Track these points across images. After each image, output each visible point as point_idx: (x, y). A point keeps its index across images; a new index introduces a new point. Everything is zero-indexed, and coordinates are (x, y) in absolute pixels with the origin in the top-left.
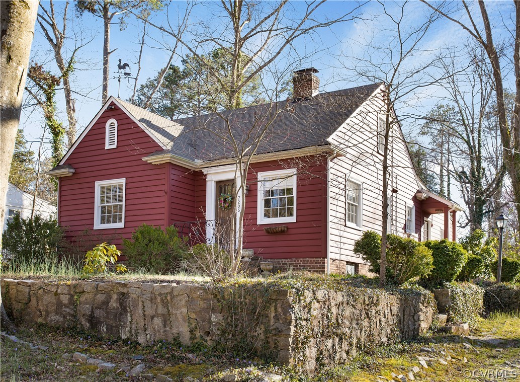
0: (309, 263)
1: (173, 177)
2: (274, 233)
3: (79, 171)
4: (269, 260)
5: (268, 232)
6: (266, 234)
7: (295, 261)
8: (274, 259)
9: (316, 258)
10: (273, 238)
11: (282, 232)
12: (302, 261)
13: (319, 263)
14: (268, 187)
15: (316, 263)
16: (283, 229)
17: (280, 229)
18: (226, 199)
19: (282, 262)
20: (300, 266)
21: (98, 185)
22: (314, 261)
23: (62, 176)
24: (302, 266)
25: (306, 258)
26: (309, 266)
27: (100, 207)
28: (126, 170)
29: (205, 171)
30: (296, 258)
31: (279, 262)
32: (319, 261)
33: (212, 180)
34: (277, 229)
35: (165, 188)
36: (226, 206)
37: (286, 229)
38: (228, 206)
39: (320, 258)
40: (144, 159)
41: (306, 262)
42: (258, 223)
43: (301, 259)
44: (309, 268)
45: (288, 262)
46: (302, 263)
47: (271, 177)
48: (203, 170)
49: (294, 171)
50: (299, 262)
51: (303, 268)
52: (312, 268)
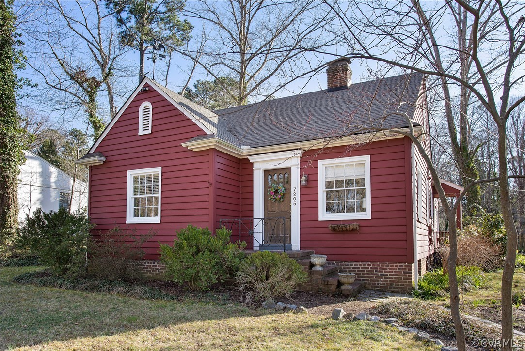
0: (389, 268)
1: (218, 166)
2: (343, 231)
3: (110, 159)
4: (335, 262)
5: (334, 230)
6: (331, 232)
7: (370, 265)
8: (342, 262)
9: (399, 263)
10: (340, 236)
11: (354, 230)
12: (379, 266)
13: (403, 269)
14: (333, 176)
15: (399, 269)
16: (355, 227)
17: (351, 228)
18: (277, 190)
19: (352, 265)
20: (376, 271)
21: (131, 174)
22: (396, 266)
23: (92, 165)
24: (380, 271)
25: (384, 262)
26: (389, 272)
27: (133, 199)
28: (162, 157)
29: (252, 160)
30: (372, 262)
31: (348, 265)
32: (404, 267)
33: (260, 169)
34: (348, 227)
35: (209, 178)
36: (278, 198)
37: (358, 227)
38: (280, 199)
39: (405, 263)
40: (184, 145)
41: (385, 267)
42: (320, 219)
43: (378, 264)
44: (390, 275)
45: (360, 265)
46: (380, 268)
47: (335, 165)
48: (250, 158)
49: (367, 159)
50: (376, 267)
51: (381, 275)
52: (394, 275)
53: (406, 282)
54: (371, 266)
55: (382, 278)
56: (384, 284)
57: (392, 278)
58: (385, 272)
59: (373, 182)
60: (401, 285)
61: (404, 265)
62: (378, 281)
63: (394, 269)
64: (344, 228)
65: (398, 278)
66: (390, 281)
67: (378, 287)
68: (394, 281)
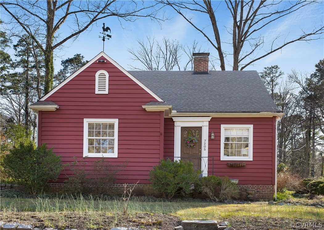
0: (262, 188)
2: (237, 167)
5: (232, 166)
7: (251, 186)
9: (267, 185)
11: (243, 167)
12: (256, 187)
13: (269, 188)
15: (267, 188)
18: (192, 140)
19: (240, 186)
21: (87, 122)
24: (256, 190)
25: (259, 185)
26: (262, 190)
29: (175, 119)
30: (252, 185)
31: (238, 186)
32: (270, 187)
34: (241, 165)
36: (192, 145)
37: (245, 165)
38: (194, 146)
39: (270, 185)
40: (144, 107)
41: (259, 187)
42: (222, 159)
43: (256, 185)
44: (262, 192)
45: (245, 186)
46: (256, 188)
47: (231, 128)
48: (173, 118)
49: (251, 127)
50: (254, 187)
51: (257, 192)
52: (264, 192)
53: (271, 195)
54: (252, 187)
55: (257, 193)
56: (259, 197)
57: (263, 193)
58: (259, 190)
59: (254, 140)
60: (268, 197)
61: (270, 186)
62: (255, 195)
63: (264, 188)
64: (238, 165)
65: (266, 193)
66: (262, 195)
67: (255, 198)
68: (264, 195)
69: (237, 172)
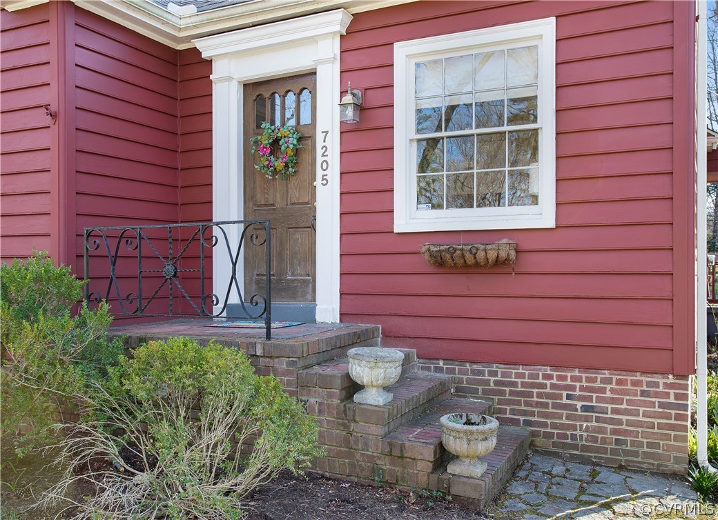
0: (612, 390)
1: (83, 57)
2: (466, 265)
4: (441, 363)
5: (440, 263)
6: (433, 269)
7: (549, 377)
8: (463, 362)
9: (644, 373)
10: (458, 283)
11: (500, 265)
12: (579, 379)
13: (657, 395)
14: (436, 94)
15: (643, 393)
16: (503, 254)
17: (492, 255)
18: (276, 142)
19: (494, 374)
20: (569, 397)
22: (635, 383)
24: (581, 398)
25: (597, 369)
26: (613, 401)
29: (207, 48)
30: (556, 367)
31: (481, 373)
32: (661, 389)
33: (229, 79)
34: (481, 254)
35: (49, 96)
36: (279, 164)
37: (513, 253)
38: (287, 166)
39: (664, 374)
41: (598, 385)
42: (399, 227)
43: (576, 373)
44: (615, 411)
45: (519, 375)
46: (582, 389)
47: (445, 56)
48: (199, 44)
49: (545, 29)
50: (569, 382)
51: (585, 408)
52: (626, 412)
53: (668, 437)
54: (554, 381)
55: (587, 419)
56: (595, 439)
57: (620, 422)
58: (599, 400)
59: (563, 106)
60: (650, 445)
61: (660, 380)
62: (574, 427)
63: (626, 393)
64: (468, 255)
65: (639, 423)
66: (614, 432)
67: (575, 447)
68: (626, 433)
69: (473, 292)
